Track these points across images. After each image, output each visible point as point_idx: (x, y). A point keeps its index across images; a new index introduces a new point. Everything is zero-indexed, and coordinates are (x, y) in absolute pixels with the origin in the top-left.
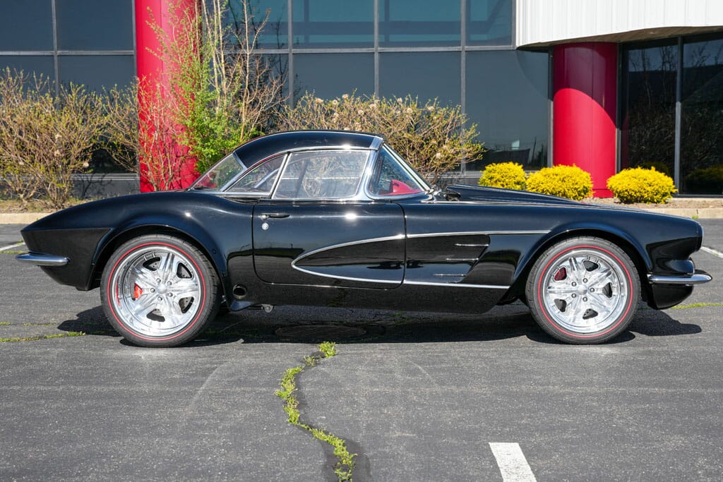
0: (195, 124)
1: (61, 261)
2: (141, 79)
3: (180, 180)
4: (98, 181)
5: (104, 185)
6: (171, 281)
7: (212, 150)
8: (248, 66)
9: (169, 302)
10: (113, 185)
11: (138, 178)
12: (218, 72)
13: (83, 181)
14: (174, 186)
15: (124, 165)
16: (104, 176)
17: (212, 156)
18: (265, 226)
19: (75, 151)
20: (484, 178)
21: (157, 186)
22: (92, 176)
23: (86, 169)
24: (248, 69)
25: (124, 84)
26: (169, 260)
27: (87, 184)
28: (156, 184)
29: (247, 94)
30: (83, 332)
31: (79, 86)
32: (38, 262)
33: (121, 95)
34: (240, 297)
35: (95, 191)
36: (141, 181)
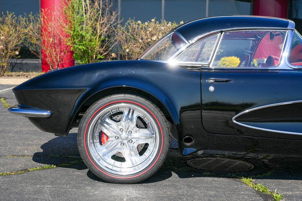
0: (75, 33)
1: (46, 114)
2: (45, 10)
3: (63, 63)
4: (20, 63)
5: (23, 65)
6: (132, 130)
7: (83, 47)
8: (101, 4)
9: (129, 147)
10: (28, 65)
11: (40, 62)
12: (85, 7)
13: (12, 63)
14: (60, 66)
15: (36, 54)
16: (23, 60)
17: (83, 50)
18: (212, 89)
19: (10, 46)
20: (220, 64)
21: (52, 66)
22: (17, 60)
23: (17, 56)
24: (101, 5)
25: (36, 12)
26: (131, 114)
27: (14, 64)
28: (51, 64)
29: (101, 18)
30: (54, 165)
31: (12, 13)
32: (24, 114)
33: (34, 18)
34: (188, 144)
35: (18, 68)
36: (42, 63)
